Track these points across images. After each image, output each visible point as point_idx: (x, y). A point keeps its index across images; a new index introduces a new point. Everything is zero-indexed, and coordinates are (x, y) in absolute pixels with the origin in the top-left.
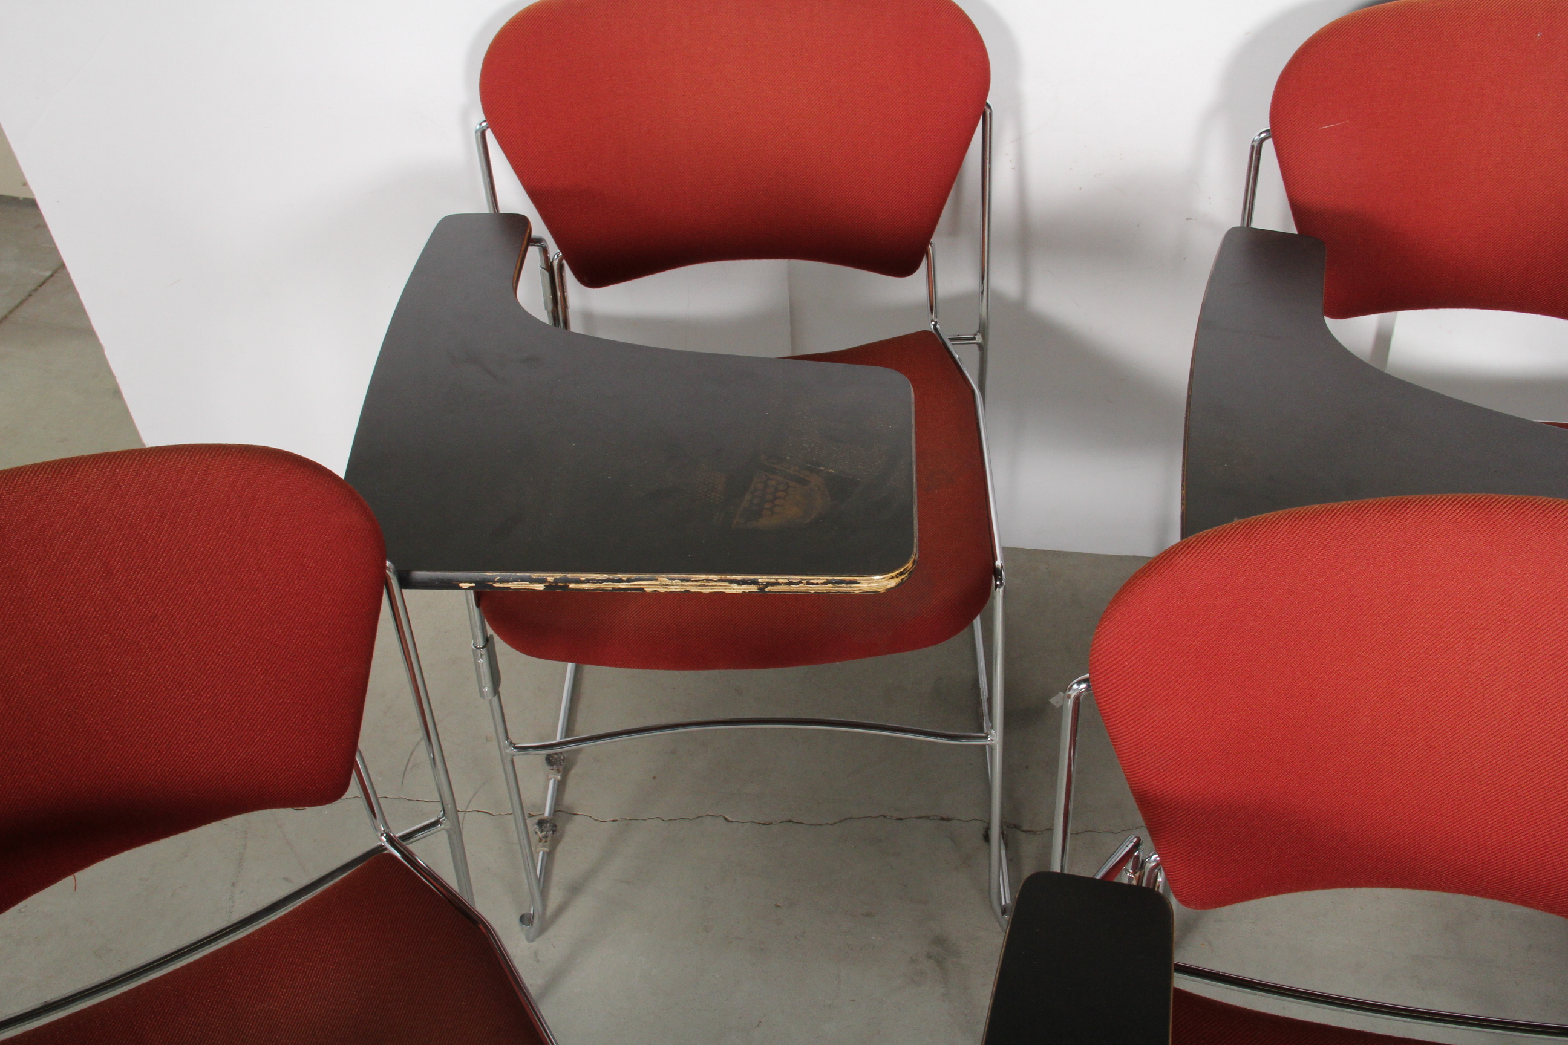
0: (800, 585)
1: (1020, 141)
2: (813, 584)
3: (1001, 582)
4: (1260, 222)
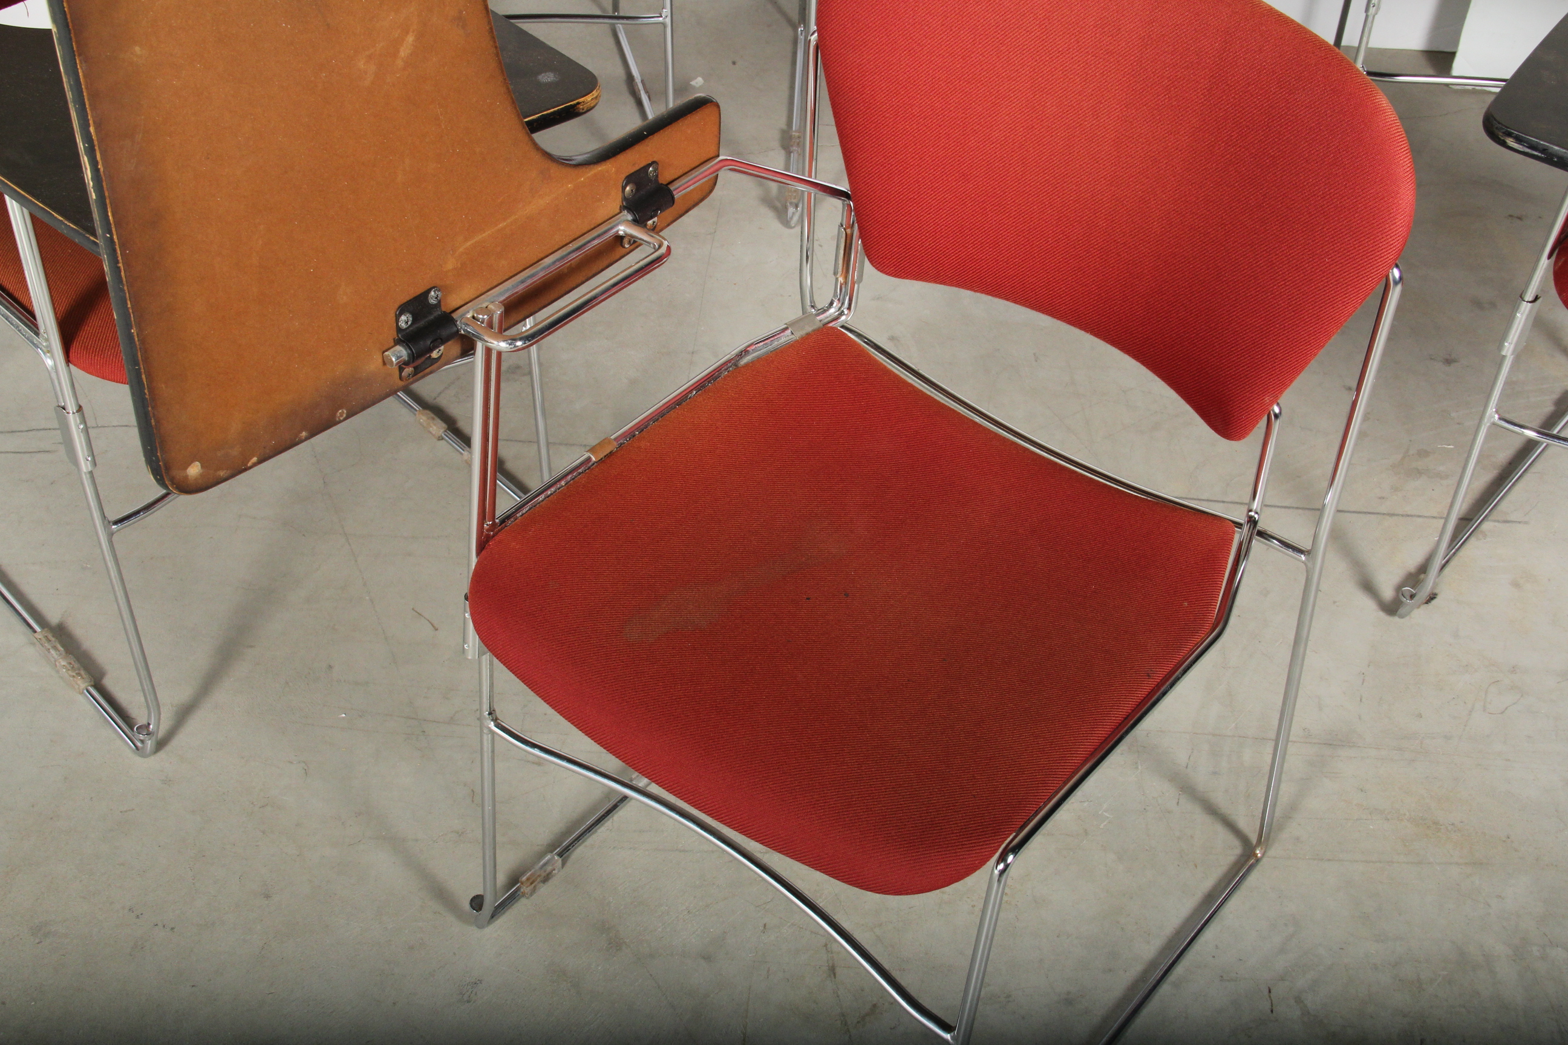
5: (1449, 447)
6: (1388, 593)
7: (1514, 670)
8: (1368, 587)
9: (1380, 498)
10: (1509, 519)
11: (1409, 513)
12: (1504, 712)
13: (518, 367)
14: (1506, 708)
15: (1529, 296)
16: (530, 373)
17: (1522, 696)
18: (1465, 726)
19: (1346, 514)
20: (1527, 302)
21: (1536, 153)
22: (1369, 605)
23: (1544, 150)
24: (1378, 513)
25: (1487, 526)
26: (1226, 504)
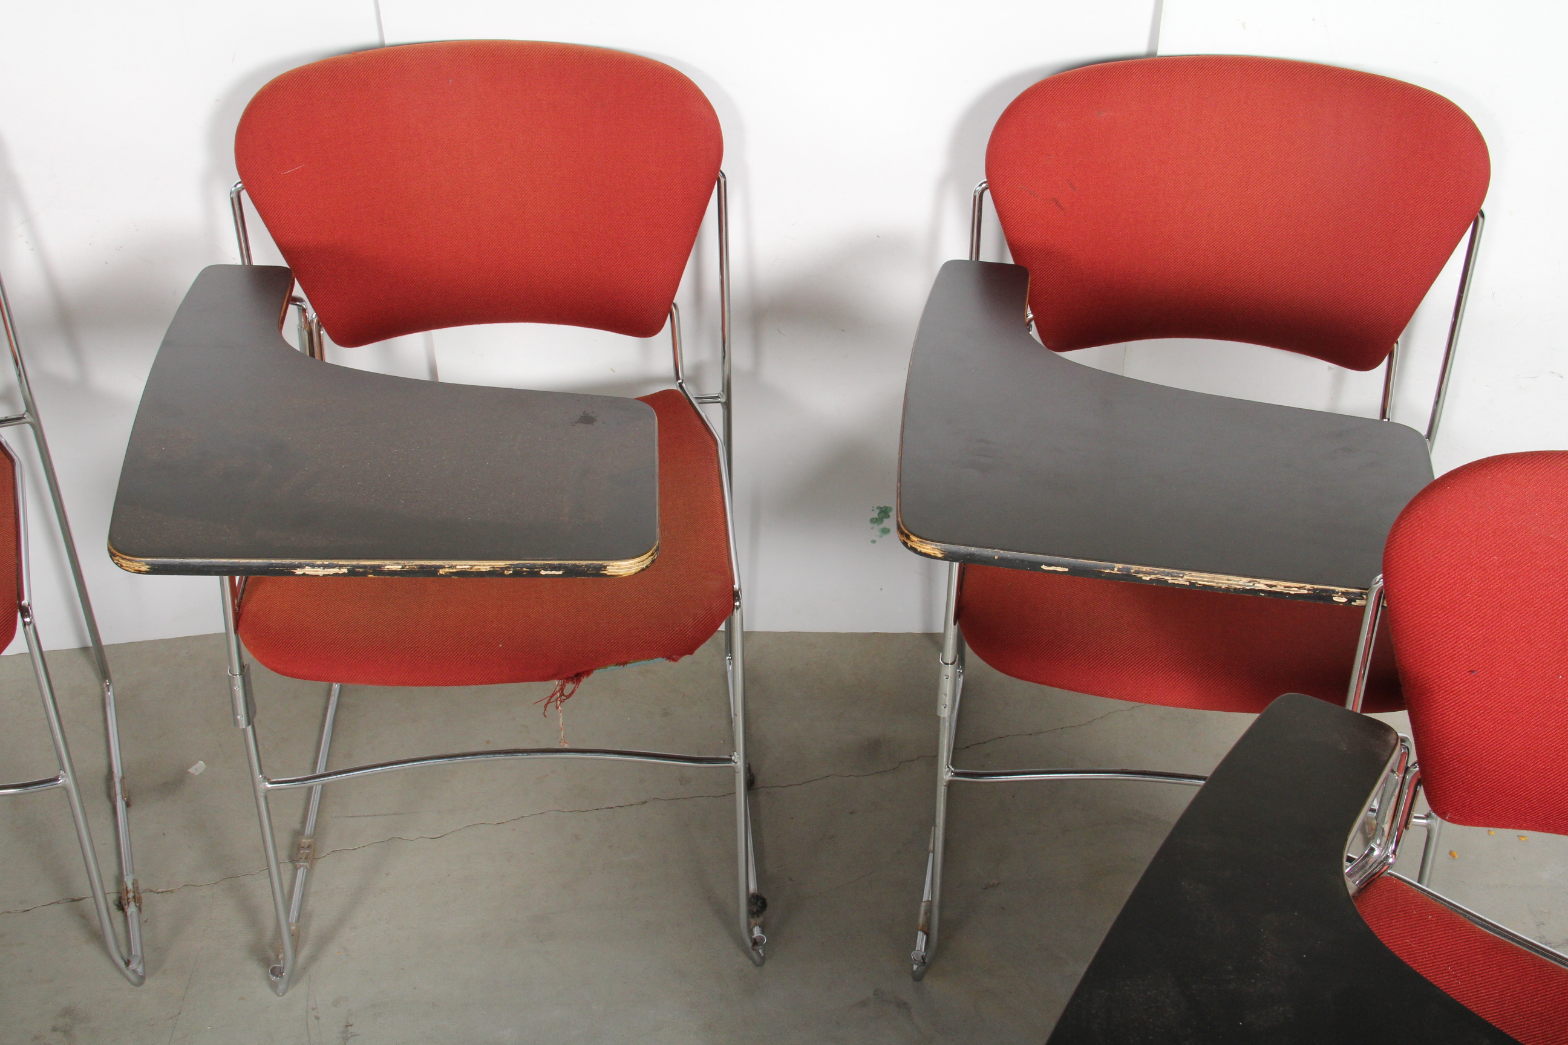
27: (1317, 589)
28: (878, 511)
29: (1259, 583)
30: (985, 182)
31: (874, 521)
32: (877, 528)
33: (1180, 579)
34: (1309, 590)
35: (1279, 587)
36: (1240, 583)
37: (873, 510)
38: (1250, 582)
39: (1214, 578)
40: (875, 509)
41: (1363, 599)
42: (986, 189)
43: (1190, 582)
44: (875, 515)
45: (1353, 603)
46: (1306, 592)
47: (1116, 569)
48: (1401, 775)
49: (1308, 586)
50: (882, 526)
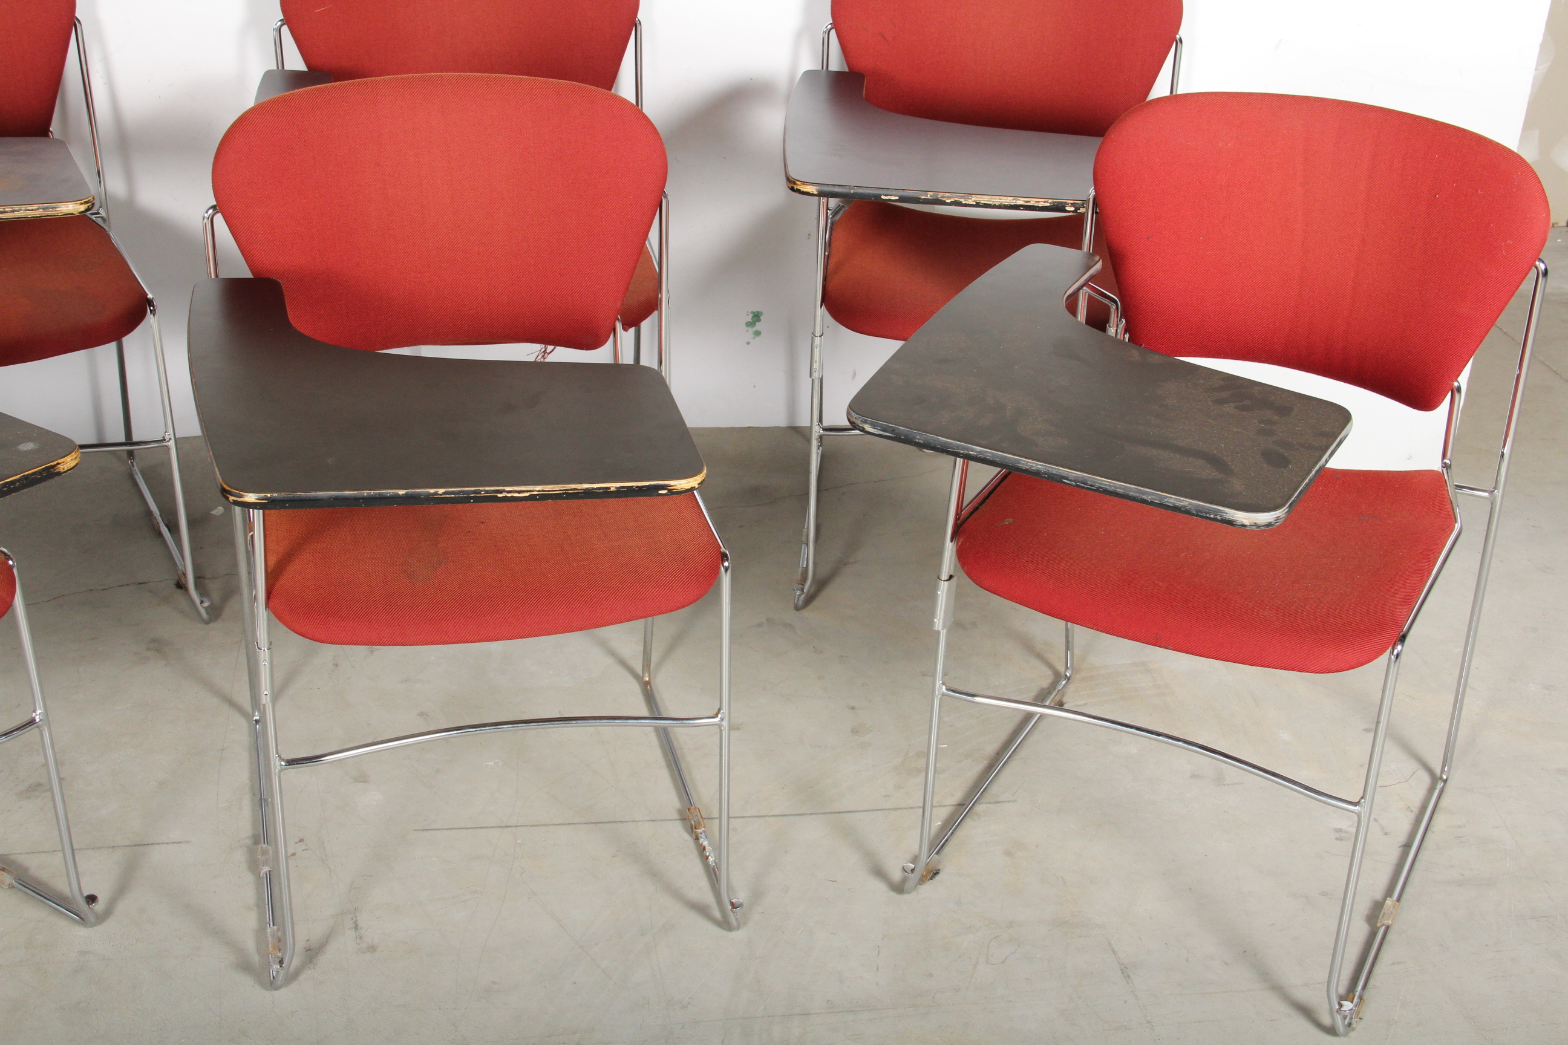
0: (21, 212)
1: (106, 60)
2: (29, 210)
3: (154, 307)
4: (289, 66)
5: (944, 746)
6: (896, 875)
7: (1011, 925)
8: (879, 872)
9: (885, 796)
10: (999, 800)
11: (912, 806)
12: (1004, 962)
13: (40, 785)
14: (1006, 958)
15: (944, 576)
16: (51, 790)
17: (1019, 945)
18: (971, 978)
19: (855, 813)
20: (944, 581)
21: (888, 434)
22: (880, 887)
23: (893, 431)
24: (885, 809)
25: (979, 808)
26: (746, 819)
27: (1056, 202)
28: (751, 316)
29: (1019, 200)
30: (831, 24)
31: (749, 324)
32: (751, 330)
33: (970, 200)
34: (1051, 203)
35: (1032, 202)
36: (1008, 201)
37: (748, 315)
38: (1014, 200)
39: (991, 198)
40: (750, 313)
41: (1084, 207)
42: (831, 29)
43: (976, 202)
44: (749, 319)
45: (1078, 211)
46: (1048, 205)
47: (929, 196)
48: (1115, 329)
49: (1050, 201)
50: (755, 328)
